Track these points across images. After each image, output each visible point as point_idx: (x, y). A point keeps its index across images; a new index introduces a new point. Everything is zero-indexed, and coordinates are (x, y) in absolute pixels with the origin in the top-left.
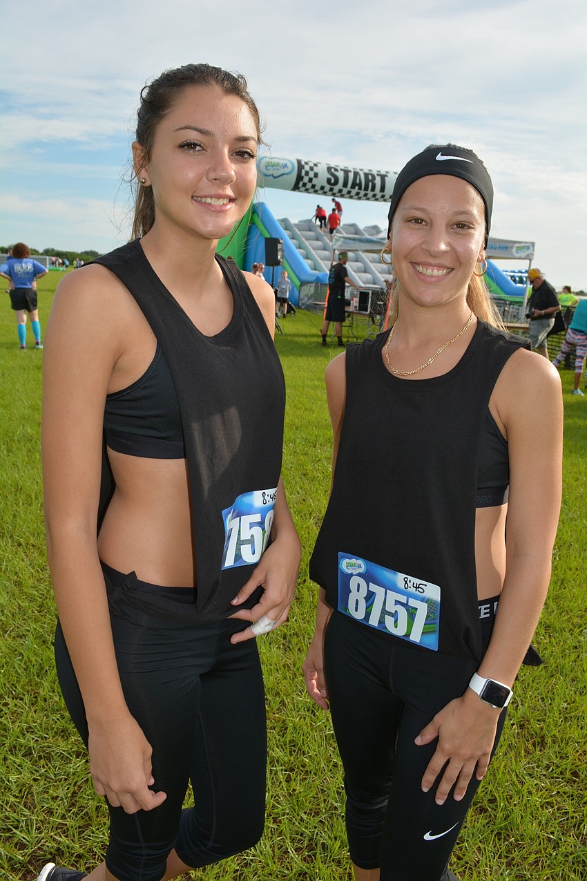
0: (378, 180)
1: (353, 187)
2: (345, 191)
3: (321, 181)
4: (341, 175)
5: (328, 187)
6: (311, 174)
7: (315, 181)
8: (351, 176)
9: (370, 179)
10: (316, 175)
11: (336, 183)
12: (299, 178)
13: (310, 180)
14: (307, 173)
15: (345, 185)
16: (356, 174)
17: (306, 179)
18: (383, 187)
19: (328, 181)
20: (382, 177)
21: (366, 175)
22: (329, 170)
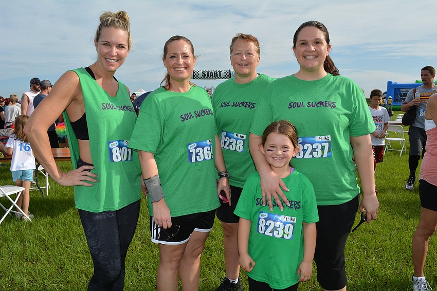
0: (218, 73)
1: (210, 76)
2: (208, 78)
3: (200, 76)
4: (206, 73)
5: (203, 77)
6: (197, 74)
8: (210, 73)
9: (216, 73)
10: (199, 74)
11: (205, 75)
12: (194, 76)
13: (197, 76)
15: (208, 76)
16: (211, 72)
17: (196, 76)
18: (220, 76)
19: (203, 75)
20: (220, 72)
21: (214, 72)
22: (203, 72)
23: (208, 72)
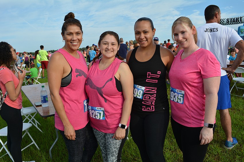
0: (239, 19)
1: (233, 22)
2: (232, 23)
3: (225, 22)
4: (230, 20)
5: (227, 23)
6: (223, 22)
7: (224, 23)
8: (232, 20)
9: (237, 19)
11: (229, 22)
13: (223, 23)
14: (222, 22)
15: (231, 22)
16: (234, 19)
18: (241, 20)
19: (227, 22)
20: (241, 18)
21: (236, 19)
22: (227, 20)
23: (231, 19)
